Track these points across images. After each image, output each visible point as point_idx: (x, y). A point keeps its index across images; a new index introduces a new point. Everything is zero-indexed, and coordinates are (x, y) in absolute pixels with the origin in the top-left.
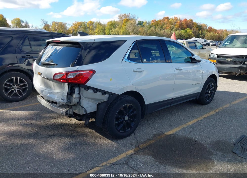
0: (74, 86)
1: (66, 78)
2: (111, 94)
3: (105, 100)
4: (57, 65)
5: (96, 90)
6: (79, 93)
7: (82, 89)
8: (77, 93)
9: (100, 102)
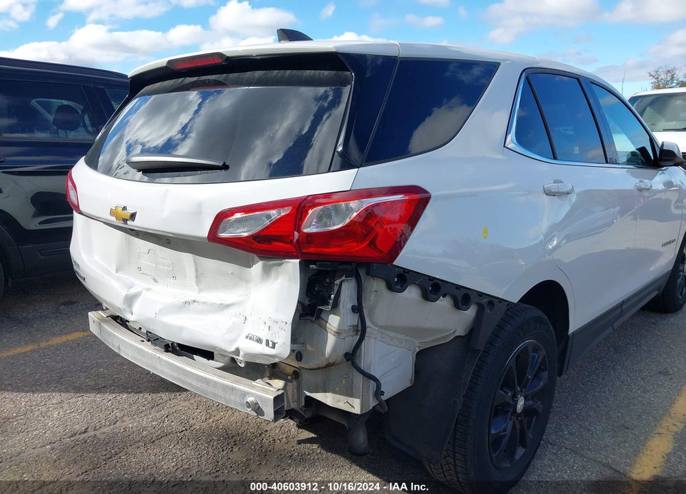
0: (334, 274)
1: (296, 234)
2: (486, 303)
3: (458, 334)
4: (225, 167)
5: (433, 288)
6: (358, 309)
7: (376, 287)
8: (349, 306)
9: (429, 341)
